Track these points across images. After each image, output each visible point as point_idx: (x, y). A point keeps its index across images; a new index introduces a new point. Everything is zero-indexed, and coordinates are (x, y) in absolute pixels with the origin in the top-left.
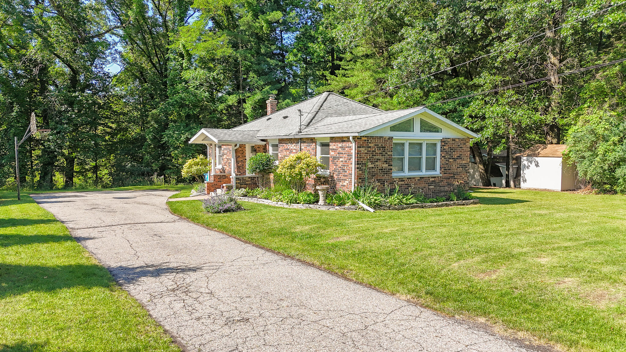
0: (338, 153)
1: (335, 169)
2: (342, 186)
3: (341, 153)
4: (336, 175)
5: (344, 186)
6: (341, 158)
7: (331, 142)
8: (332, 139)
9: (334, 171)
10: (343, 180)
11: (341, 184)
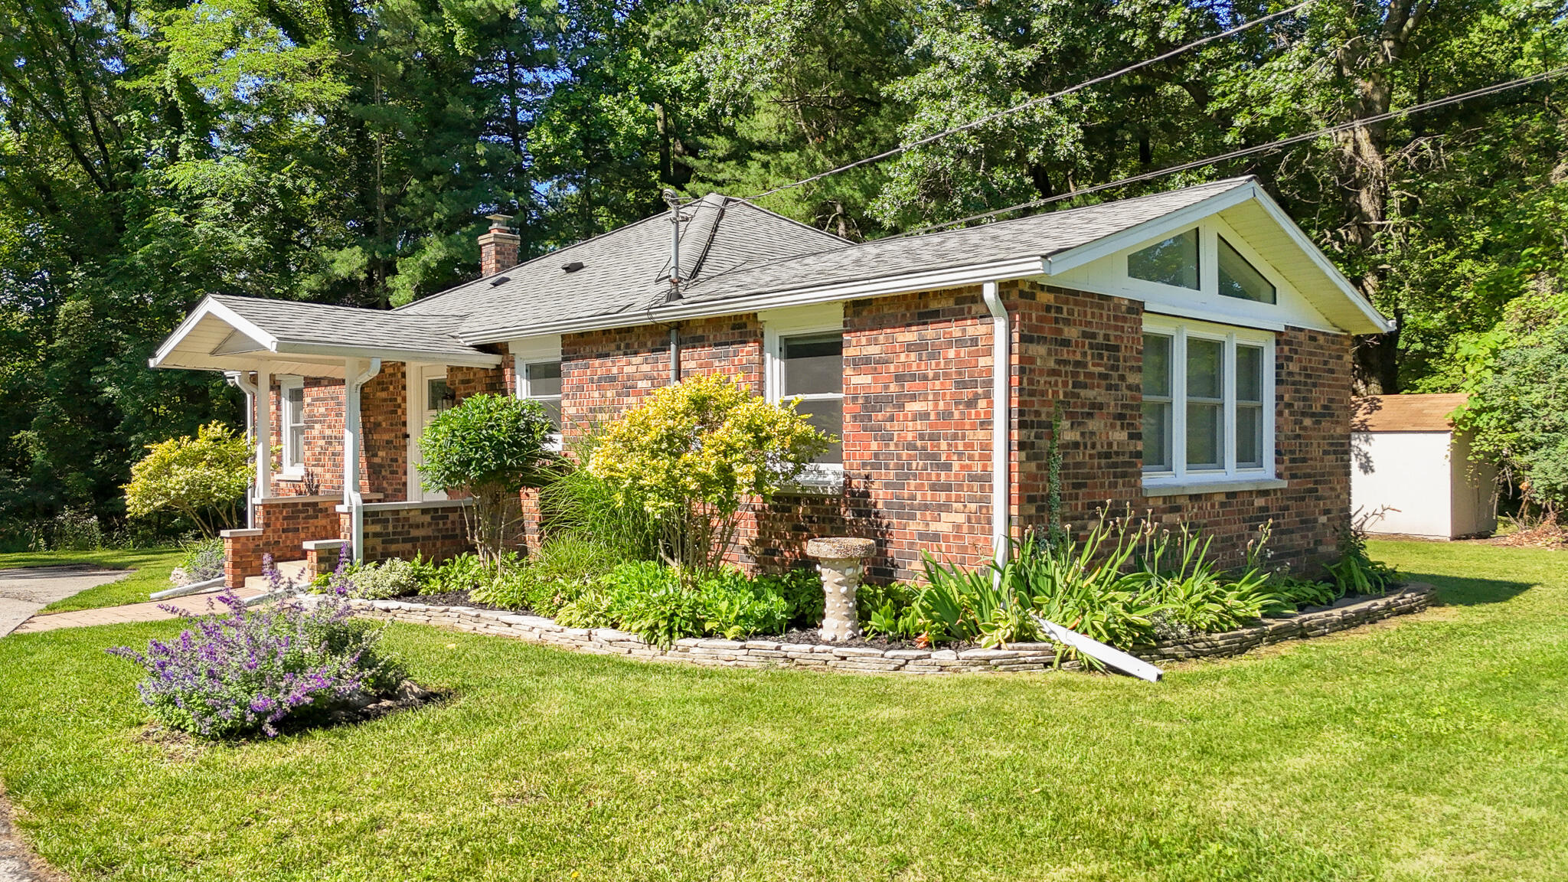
0: (899, 378)
1: (876, 456)
2: (922, 536)
3: (913, 378)
4: (887, 486)
5: (936, 537)
6: (913, 398)
7: (851, 326)
8: (857, 314)
9: (874, 466)
10: (925, 507)
11: (915, 526)
